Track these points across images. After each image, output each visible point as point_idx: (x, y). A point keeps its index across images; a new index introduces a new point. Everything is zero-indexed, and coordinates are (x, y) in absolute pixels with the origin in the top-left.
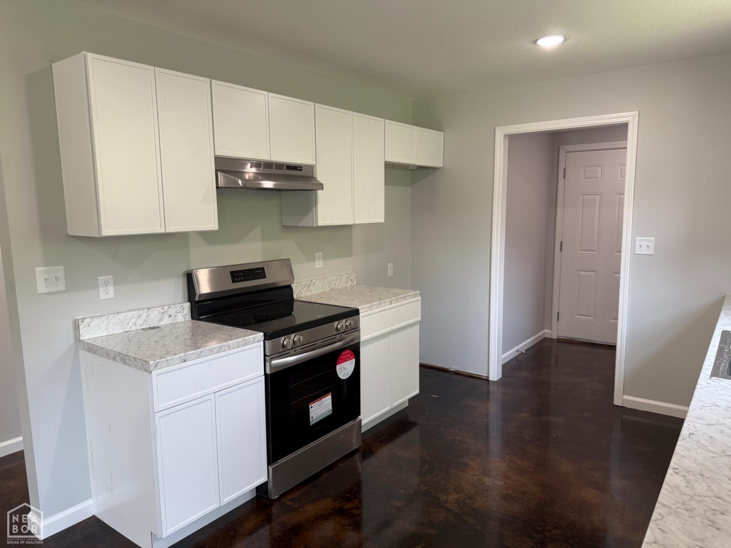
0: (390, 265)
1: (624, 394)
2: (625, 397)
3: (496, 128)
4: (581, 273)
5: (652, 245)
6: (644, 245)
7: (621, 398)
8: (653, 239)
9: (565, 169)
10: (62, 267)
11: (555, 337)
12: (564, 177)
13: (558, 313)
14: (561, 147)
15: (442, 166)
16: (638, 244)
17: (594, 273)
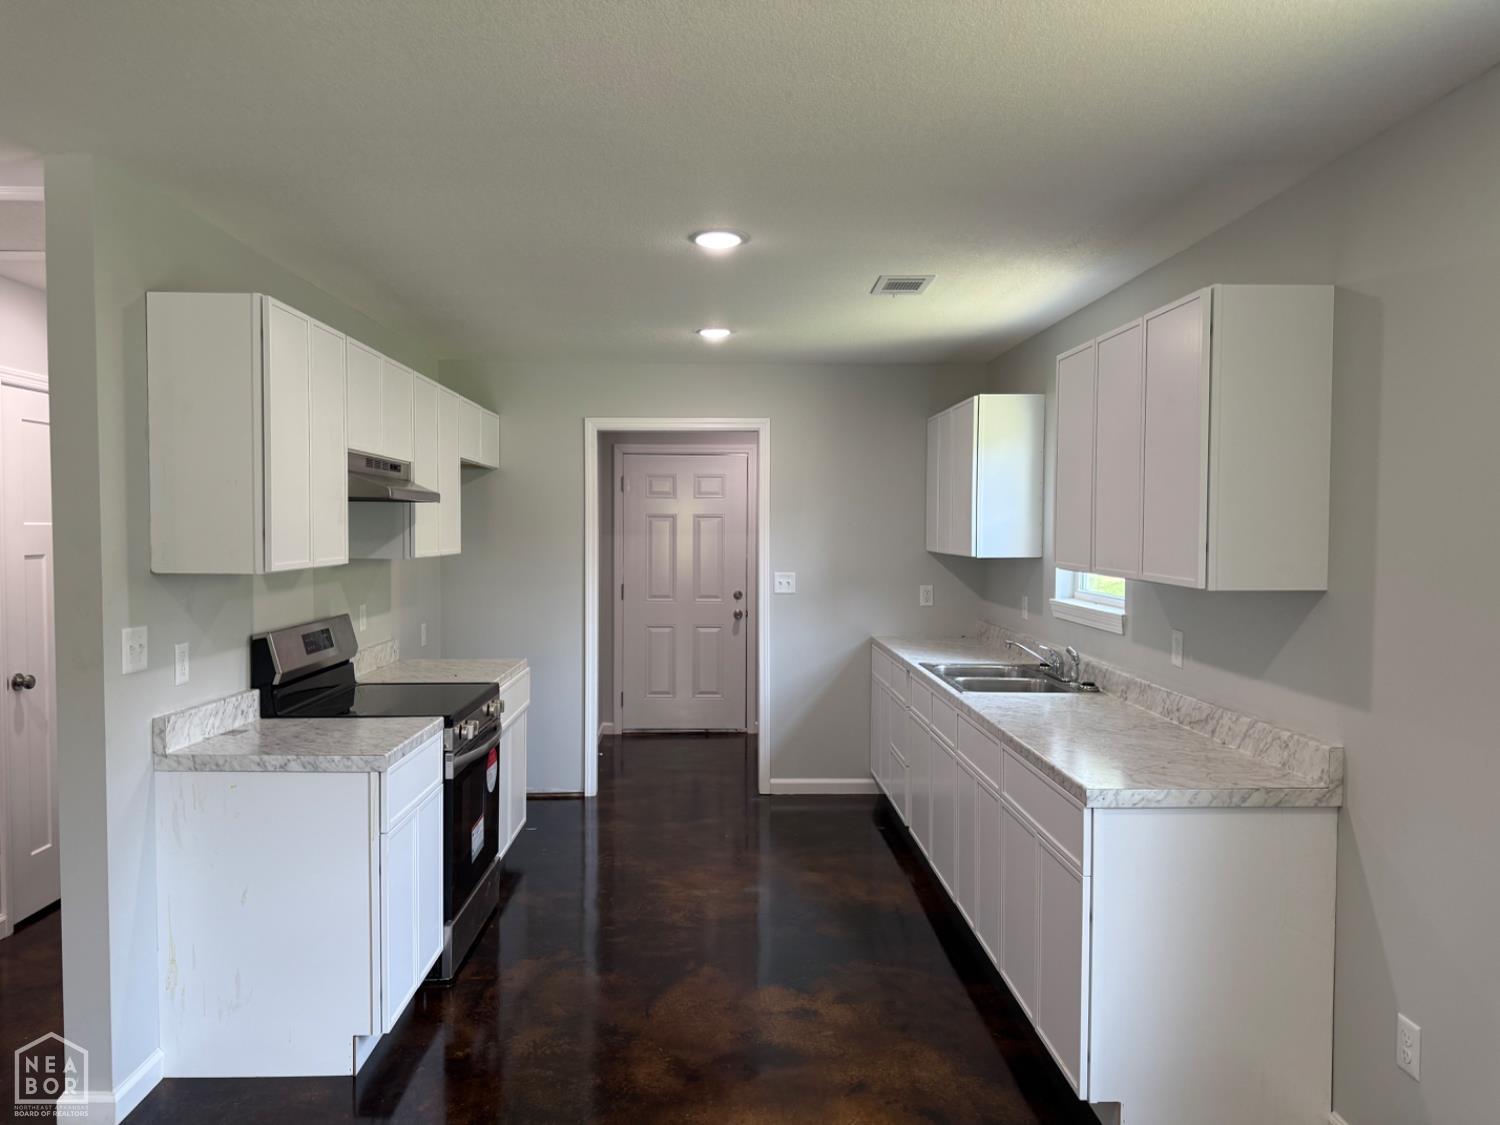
0: (423, 626)
1: (771, 777)
2: (773, 781)
3: (587, 420)
4: (653, 630)
5: (793, 582)
6: (784, 581)
7: (770, 783)
8: (794, 574)
9: (622, 479)
10: (145, 628)
11: (618, 732)
12: (622, 490)
13: (622, 694)
14: (616, 446)
15: (498, 466)
16: (777, 580)
17: (667, 630)
